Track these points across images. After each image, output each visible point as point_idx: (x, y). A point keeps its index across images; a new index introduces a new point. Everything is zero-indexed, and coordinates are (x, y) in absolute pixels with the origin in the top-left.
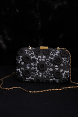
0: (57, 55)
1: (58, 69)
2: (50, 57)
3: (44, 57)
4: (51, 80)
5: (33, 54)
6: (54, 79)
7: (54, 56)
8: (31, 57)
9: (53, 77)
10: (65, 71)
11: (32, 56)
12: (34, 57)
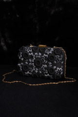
0: (51, 52)
1: (51, 66)
2: (44, 55)
3: (40, 54)
4: (46, 75)
5: (31, 51)
6: (48, 75)
7: (48, 53)
8: (29, 54)
9: (47, 72)
10: (58, 68)
11: (30, 52)
12: (32, 54)
